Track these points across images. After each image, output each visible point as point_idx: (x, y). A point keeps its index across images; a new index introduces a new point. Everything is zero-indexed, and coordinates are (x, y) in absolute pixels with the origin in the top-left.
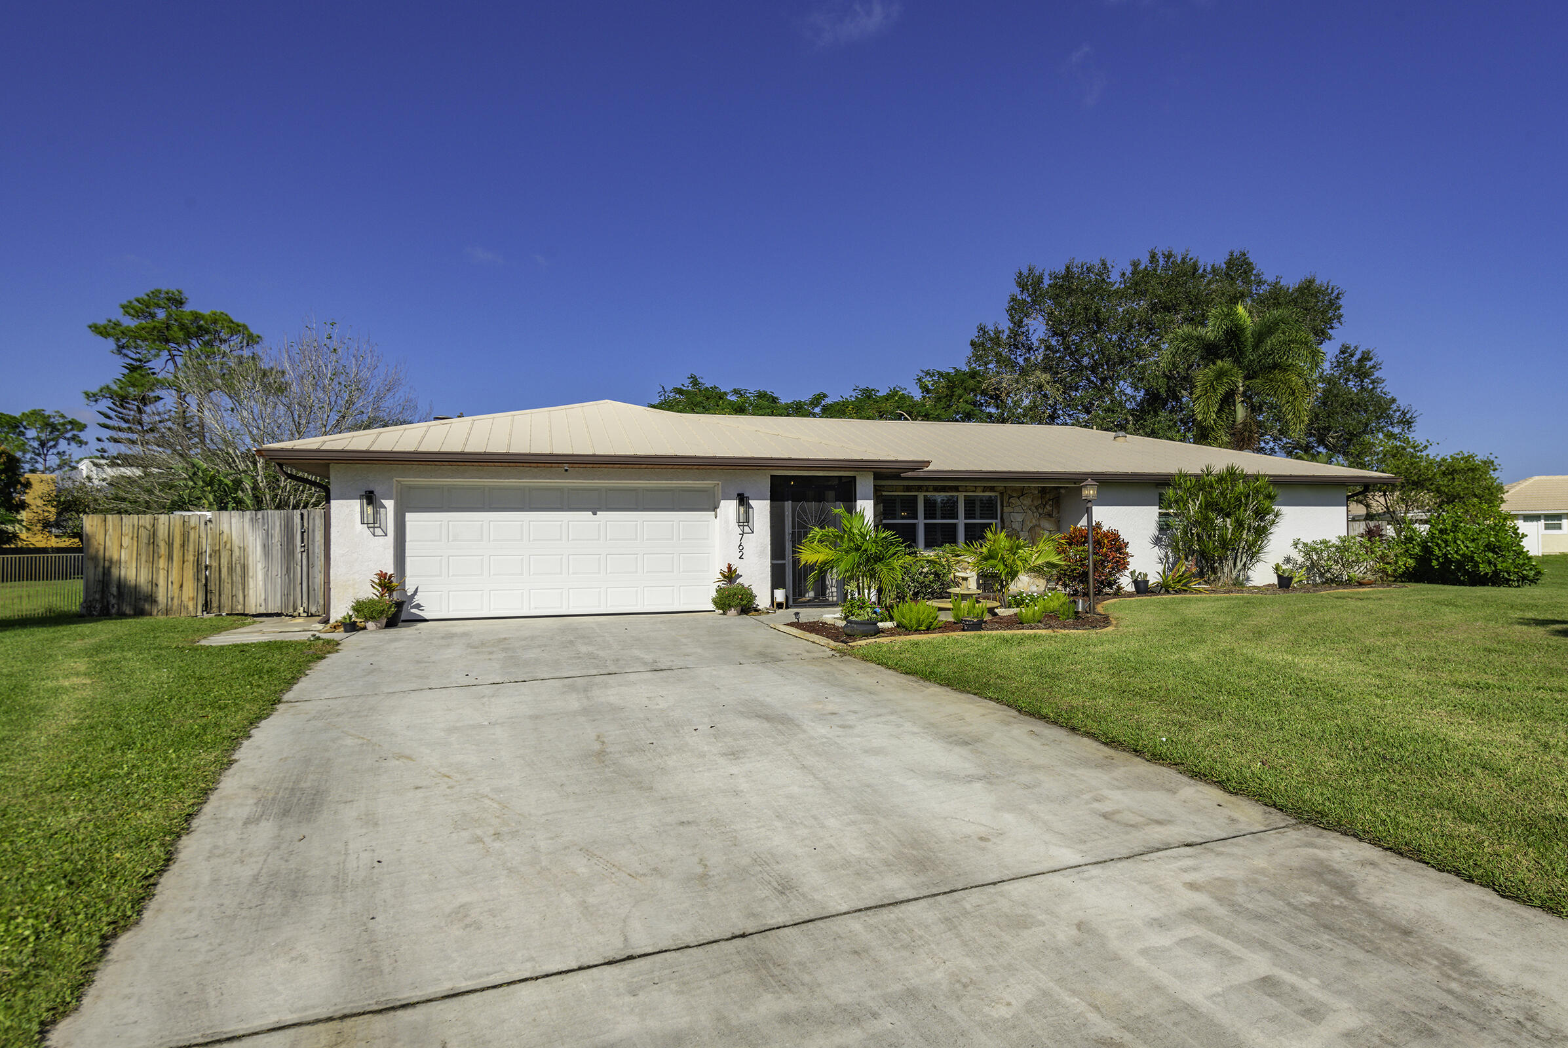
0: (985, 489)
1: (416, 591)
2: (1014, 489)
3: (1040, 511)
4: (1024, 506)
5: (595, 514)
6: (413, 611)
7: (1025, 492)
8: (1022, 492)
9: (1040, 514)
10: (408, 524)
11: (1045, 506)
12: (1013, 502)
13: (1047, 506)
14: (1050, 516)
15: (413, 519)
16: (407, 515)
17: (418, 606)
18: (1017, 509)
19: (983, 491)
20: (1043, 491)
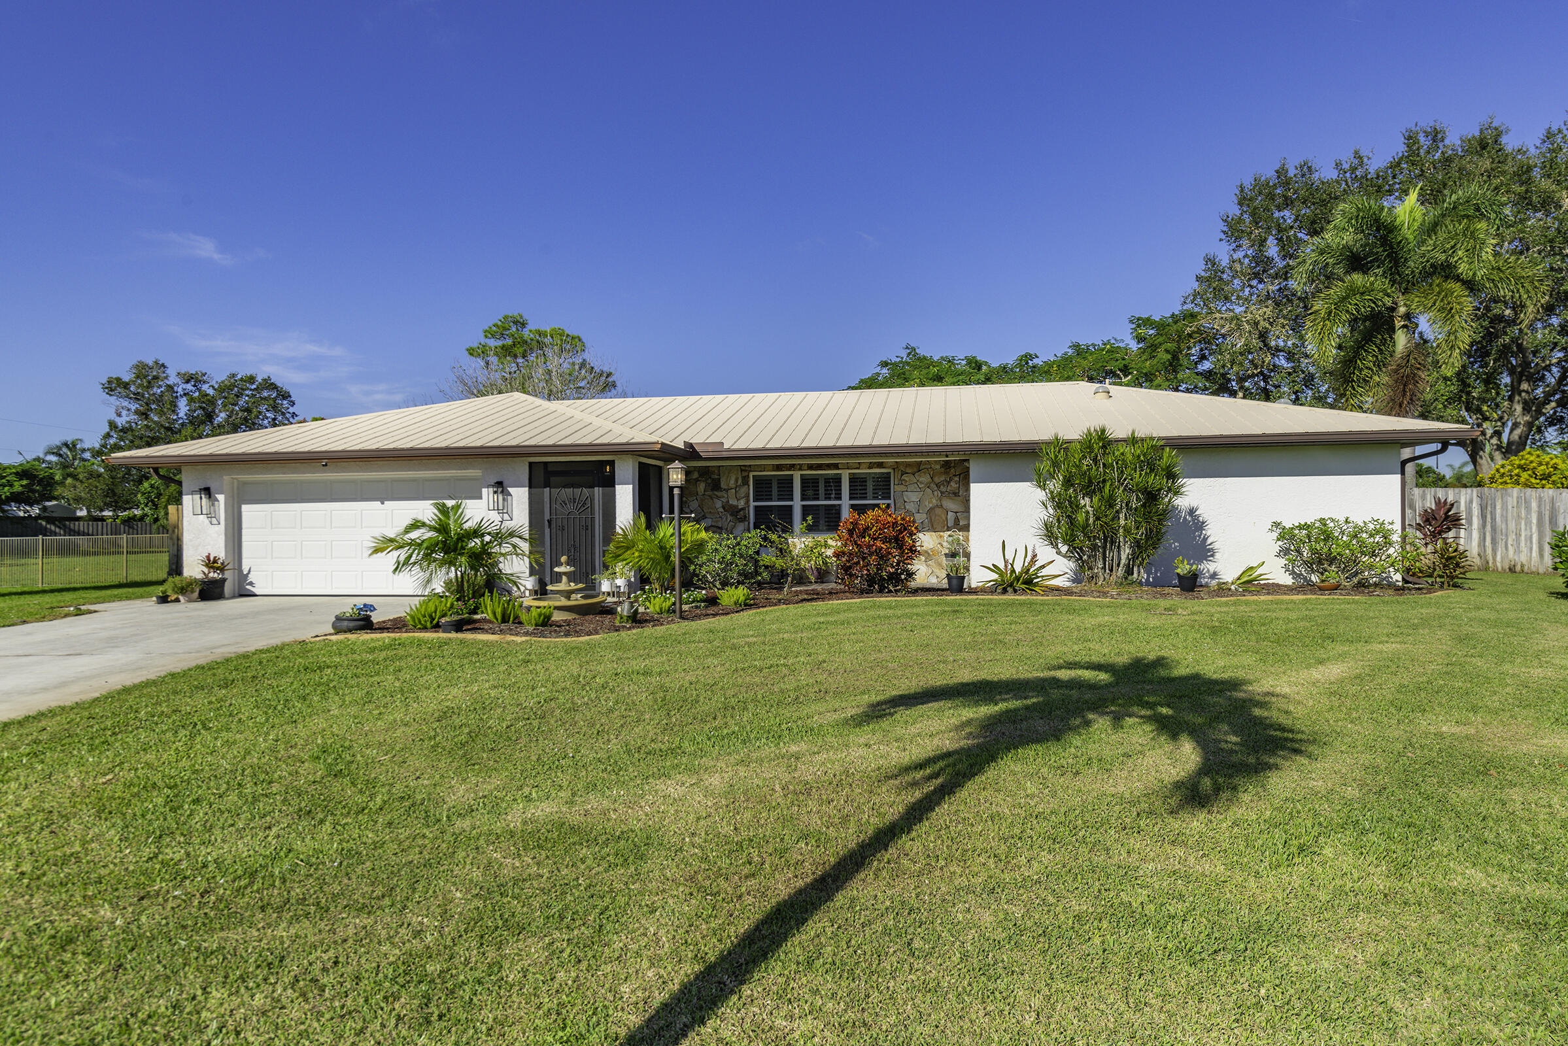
0: (871, 466)
1: (249, 571)
2: (908, 465)
3: (943, 489)
4: (921, 483)
5: (383, 503)
6: (248, 587)
7: (921, 467)
8: (918, 468)
9: (942, 493)
10: (244, 514)
11: (949, 482)
12: (907, 479)
13: (952, 484)
14: (956, 494)
15: (249, 511)
16: (244, 508)
17: (251, 584)
18: (911, 488)
19: (870, 468)
20: (947, 465)
